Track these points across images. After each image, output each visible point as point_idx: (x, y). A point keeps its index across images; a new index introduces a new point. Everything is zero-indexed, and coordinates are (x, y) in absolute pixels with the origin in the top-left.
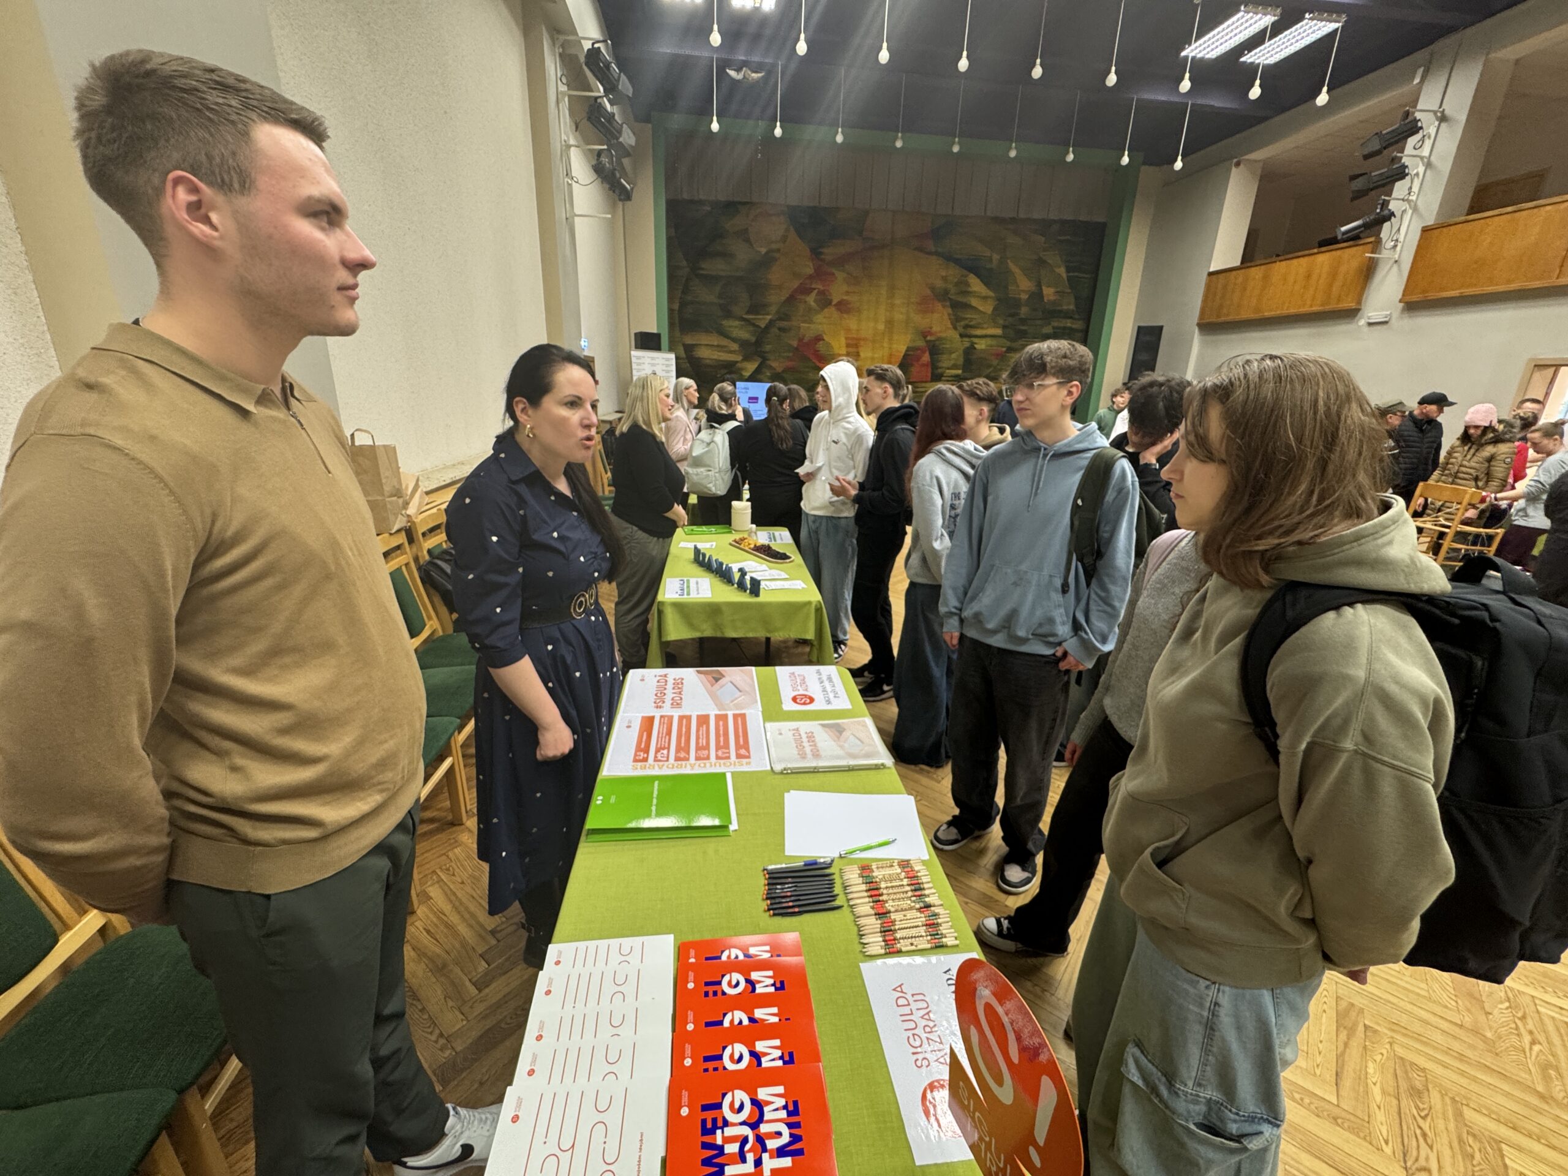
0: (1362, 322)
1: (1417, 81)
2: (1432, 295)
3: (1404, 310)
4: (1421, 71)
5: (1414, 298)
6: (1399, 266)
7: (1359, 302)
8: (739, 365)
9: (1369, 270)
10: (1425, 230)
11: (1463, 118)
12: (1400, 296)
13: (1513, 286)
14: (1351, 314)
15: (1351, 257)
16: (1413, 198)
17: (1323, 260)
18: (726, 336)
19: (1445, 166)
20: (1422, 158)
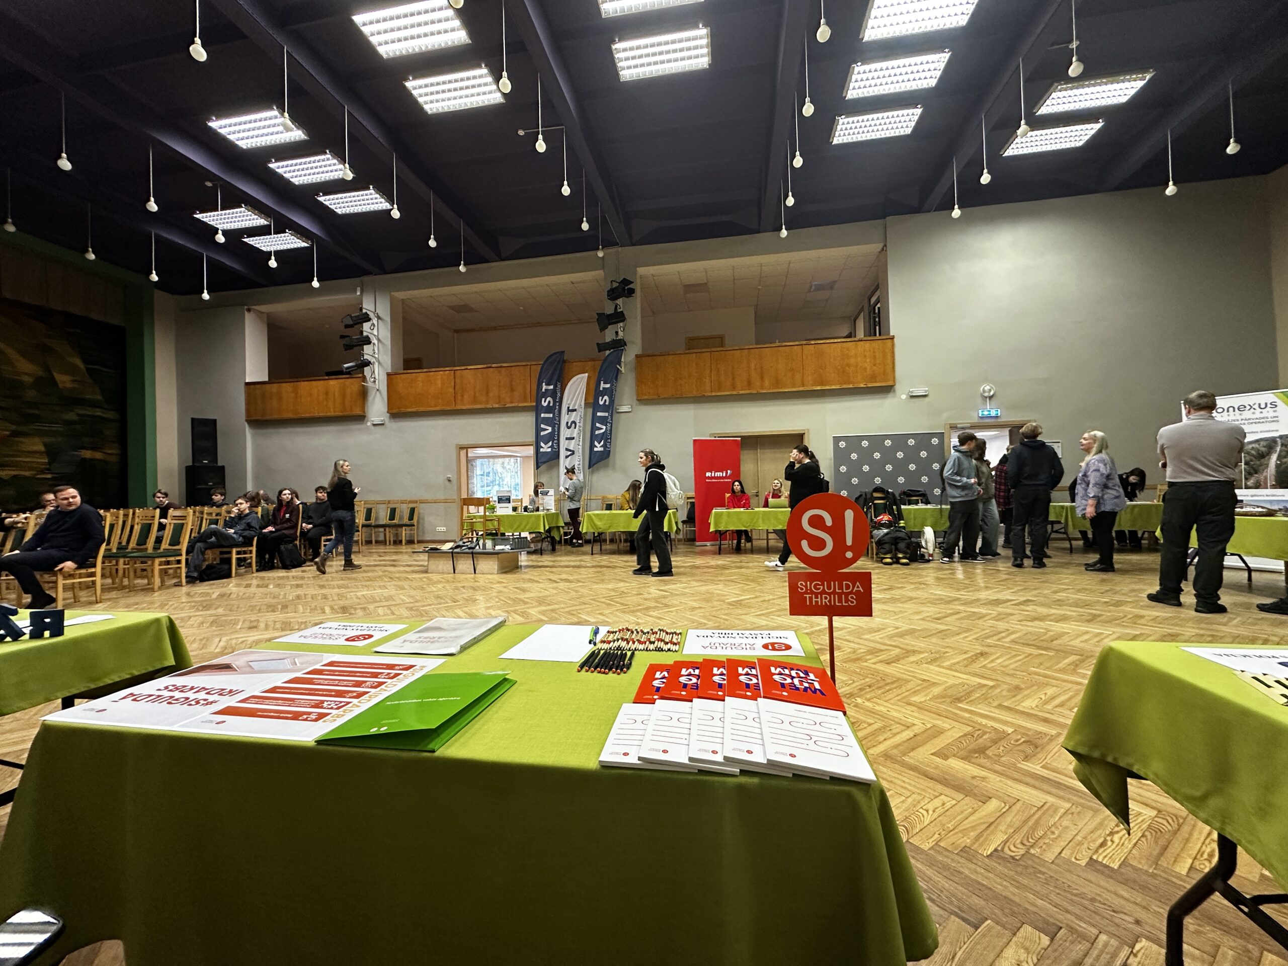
0: (369, 424)
1: (358, 293)
2: (403, 410)
3: (390, 418)
4: (359, 289)
5: (395, 411)
6: (380, 393)
7: (364, 412)
9: (364, 394)
10: (388, 375)
11: (388, 319)
12: (386, 410)
13: (438, 408)
14: (361, 418)
15: (351, 385)
16: (377, 356)
17: (334, 384)
19: (388, 342)
20: (375, 335)
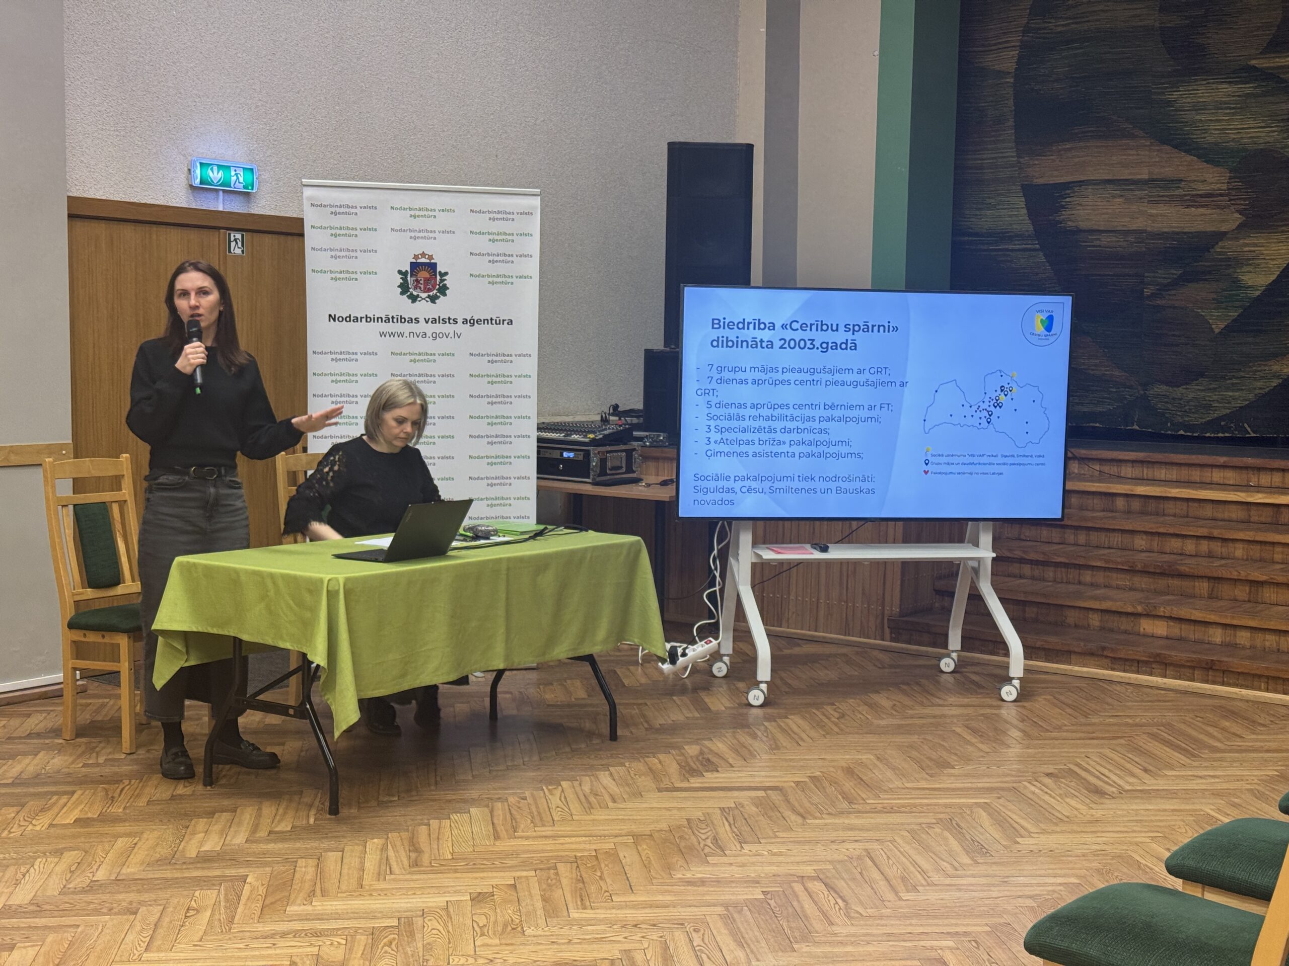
8: (1227, 247)
18: (1185, 145)
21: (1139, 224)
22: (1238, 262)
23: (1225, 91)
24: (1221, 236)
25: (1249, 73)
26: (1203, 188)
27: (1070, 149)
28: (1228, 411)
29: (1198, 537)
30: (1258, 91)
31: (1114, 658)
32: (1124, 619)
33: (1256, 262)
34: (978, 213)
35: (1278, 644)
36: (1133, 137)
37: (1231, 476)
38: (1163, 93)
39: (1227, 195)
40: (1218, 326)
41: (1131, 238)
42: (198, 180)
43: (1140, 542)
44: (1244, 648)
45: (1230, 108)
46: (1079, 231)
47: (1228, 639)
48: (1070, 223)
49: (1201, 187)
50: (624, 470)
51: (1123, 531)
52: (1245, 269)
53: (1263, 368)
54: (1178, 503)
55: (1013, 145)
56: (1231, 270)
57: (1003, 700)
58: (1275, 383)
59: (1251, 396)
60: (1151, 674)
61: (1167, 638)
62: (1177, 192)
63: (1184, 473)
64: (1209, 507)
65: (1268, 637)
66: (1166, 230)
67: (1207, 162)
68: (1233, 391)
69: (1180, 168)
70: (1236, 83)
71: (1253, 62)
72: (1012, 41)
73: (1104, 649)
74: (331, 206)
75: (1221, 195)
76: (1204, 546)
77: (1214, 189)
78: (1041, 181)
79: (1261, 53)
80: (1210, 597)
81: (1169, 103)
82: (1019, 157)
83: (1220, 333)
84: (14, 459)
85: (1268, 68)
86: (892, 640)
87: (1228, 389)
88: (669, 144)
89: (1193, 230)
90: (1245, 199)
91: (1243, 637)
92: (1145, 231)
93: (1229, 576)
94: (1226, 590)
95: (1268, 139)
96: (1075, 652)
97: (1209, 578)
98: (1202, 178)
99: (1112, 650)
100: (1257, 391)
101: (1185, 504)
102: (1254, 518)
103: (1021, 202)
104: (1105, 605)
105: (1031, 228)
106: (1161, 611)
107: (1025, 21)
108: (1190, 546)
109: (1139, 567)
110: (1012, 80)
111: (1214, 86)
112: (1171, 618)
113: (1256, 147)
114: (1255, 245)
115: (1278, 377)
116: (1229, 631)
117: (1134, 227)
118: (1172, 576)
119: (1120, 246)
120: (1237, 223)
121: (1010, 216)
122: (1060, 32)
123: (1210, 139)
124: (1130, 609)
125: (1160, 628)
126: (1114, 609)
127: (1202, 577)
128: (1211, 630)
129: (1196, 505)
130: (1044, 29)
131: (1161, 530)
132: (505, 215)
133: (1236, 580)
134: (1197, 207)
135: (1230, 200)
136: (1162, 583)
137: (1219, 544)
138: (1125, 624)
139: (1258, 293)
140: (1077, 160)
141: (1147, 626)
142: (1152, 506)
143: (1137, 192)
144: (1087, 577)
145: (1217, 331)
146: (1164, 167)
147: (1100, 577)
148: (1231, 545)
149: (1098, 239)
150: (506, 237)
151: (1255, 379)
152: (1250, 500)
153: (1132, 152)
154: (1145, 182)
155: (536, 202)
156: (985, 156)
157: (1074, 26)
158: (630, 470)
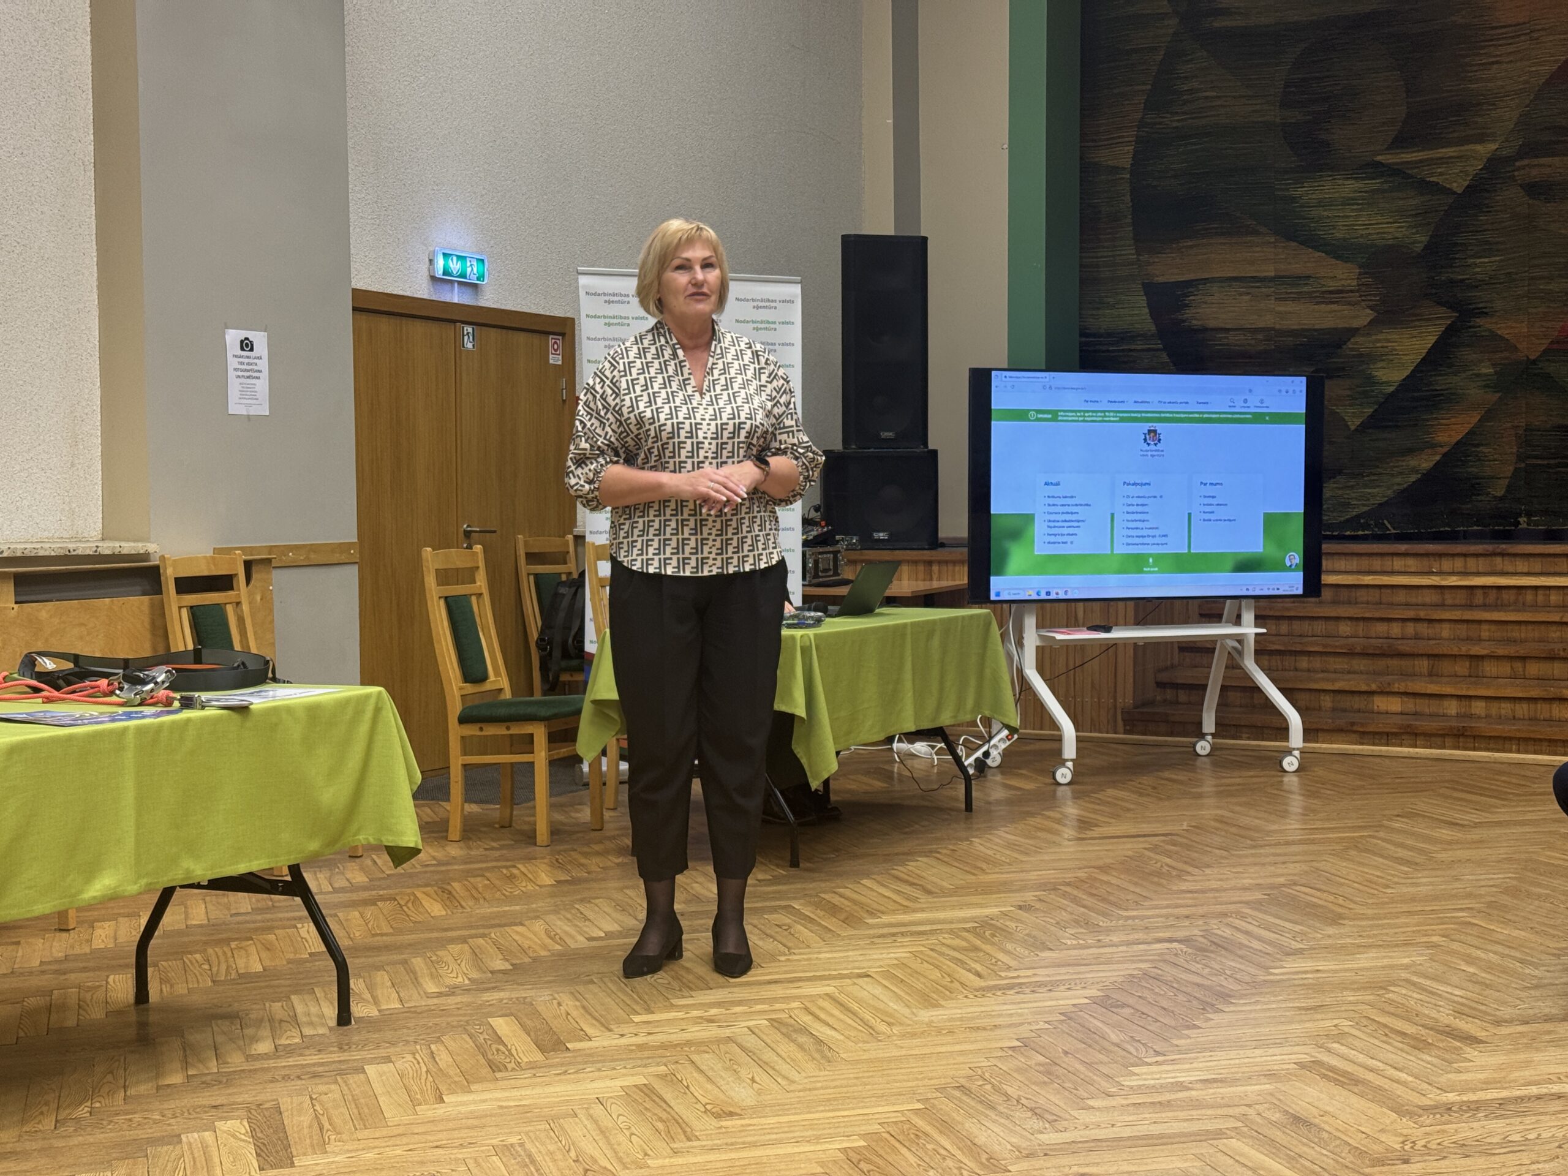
18: (1312, 241)
21: (1267, 321)
22: (1369, 358)
23: (1350, 187)
24: (1353, 332)
25: (1375, 169)
26: (1332, 285)
27: (1191, 247)
28: (1366, 509)
29: (1404, 620)
30: (1386, 186)
31: (1364, 733)
32: (1357, 698)
33: (1391, 357)
34: (1094, 312)
35: (1513, 711)
36: (1257, 233)
37: (1412, 563)
38: (1288, 190)
39: (1358, 291)
40: (1354, 423)
41: (1260, 337)
42: (441, 272)
43: (1345, 628)
44: (1479, 717)
45: (1358, 204)
46: (1205, 329)
47: (1463, 710)
48: (1194, 322)
49: (1331, 284)
50: (831, 573)
51: (1327, 619)
52: (1380, 365)
53: (1400, 463)
54: (1371, 591)
55: (1132, 242)
56: (1365, 366)
57: (1285, 771)
58: (1414, 478)
59: (1390, 493)
60: (1401, 746)
61: (1401, 714)
62: (1305, 289)
63: (1365, 563)
64: (1402, 592)
65: (1503, 705)
66: (1295, 327)
67: (1337, 258)
68: (1370, 488)
69: (1308, 264)
70: (1363, 179)
71: (1379, 158)
72: (1128, 136)
73: (1353, 724)
74: (605, 294)
75: (1352, 291)
76: (1410, 628)
77: (1343, 286)
78: (1161, 279)
79: (1387, 149)
80: (1430, 675)
81: (1293, 199)
82: (1138, 254)
83: (1356, 430)
84: (314, 558)
85: (1397, 164)
86: (1126, 732)
87: (1366, 486)
88: (843, 237)
89: (1323, 326)
90: (1374, 295)
91: (1478, 708)
92: (1273, 329)
93: (1450, 653)
94: (1446, 666)
95: (1397, 235)
96: (1323, 730)
97: (1429, 656)
98: (1331, 275)
99: (1362, 725)
100: (1396, 487)
101: (1377, 591)
102: (1449, 602)
103: (1142, 301)
104: (1337, 686)
105: (1153, 328)
106: (1396, 687)
107: (1139, 115)
108: (1396, 629)
109: (1358, 650)
110: (1128, 176)
111: (1340, 182)
112: (1406, 694)
113: (1384, 242)
114: (1388, 341)
115: (1417, 472)
116: (1464, 703)
117: (1261, 325)
118: (1392, 656)
119: (1249, 345)
120: (1369, 319)
121: (1131, 315)
122: (1177, 127)
123: (1339, 235)
124: (1364, 688)
125: (1394, 705)
126: (1347, 689)
127: (1422, 655)
128: (1446, 703)
129: (1389, 591)
130: (1160, 123)
131: (1367, 615)
132: (766, 303)
133: (1455, 656)
134: (1327, 303)
135: (1361, 296)
136: (1381, 664)
137: (1426, 625)
138: (1357, 702)
139: (1392, 389)
140: (1200, 257)
141: (1381, 703)
142: (1344, 594)
143: (1264, 290)
144: (1304, 663)
145: (1353, 428)
146: (1290, 263)
147: (1317, 663)
148: (1437, 625)
149: (1226, 338)
150: (768, 326)
151: (1393, 475)
152: (1444, 583)
153: (1258, 249)
154: (1272, 279)
155: (796, 290)
156: (1099, 254)
157: (1190, 121)
158: (836, 573)
